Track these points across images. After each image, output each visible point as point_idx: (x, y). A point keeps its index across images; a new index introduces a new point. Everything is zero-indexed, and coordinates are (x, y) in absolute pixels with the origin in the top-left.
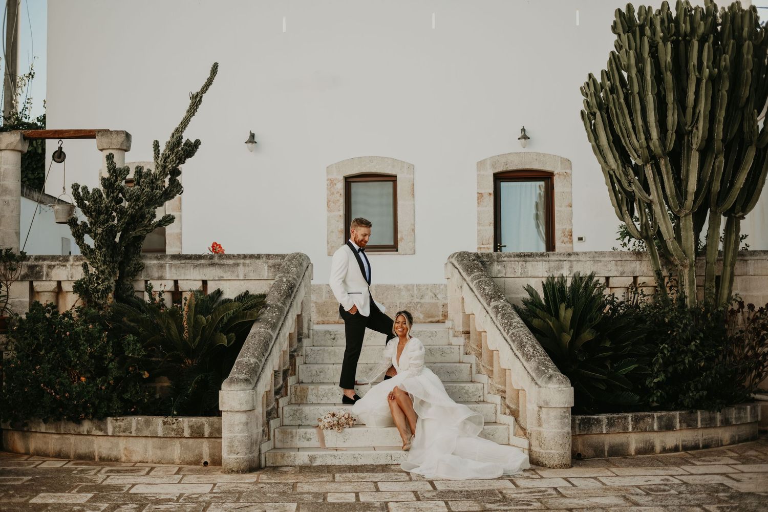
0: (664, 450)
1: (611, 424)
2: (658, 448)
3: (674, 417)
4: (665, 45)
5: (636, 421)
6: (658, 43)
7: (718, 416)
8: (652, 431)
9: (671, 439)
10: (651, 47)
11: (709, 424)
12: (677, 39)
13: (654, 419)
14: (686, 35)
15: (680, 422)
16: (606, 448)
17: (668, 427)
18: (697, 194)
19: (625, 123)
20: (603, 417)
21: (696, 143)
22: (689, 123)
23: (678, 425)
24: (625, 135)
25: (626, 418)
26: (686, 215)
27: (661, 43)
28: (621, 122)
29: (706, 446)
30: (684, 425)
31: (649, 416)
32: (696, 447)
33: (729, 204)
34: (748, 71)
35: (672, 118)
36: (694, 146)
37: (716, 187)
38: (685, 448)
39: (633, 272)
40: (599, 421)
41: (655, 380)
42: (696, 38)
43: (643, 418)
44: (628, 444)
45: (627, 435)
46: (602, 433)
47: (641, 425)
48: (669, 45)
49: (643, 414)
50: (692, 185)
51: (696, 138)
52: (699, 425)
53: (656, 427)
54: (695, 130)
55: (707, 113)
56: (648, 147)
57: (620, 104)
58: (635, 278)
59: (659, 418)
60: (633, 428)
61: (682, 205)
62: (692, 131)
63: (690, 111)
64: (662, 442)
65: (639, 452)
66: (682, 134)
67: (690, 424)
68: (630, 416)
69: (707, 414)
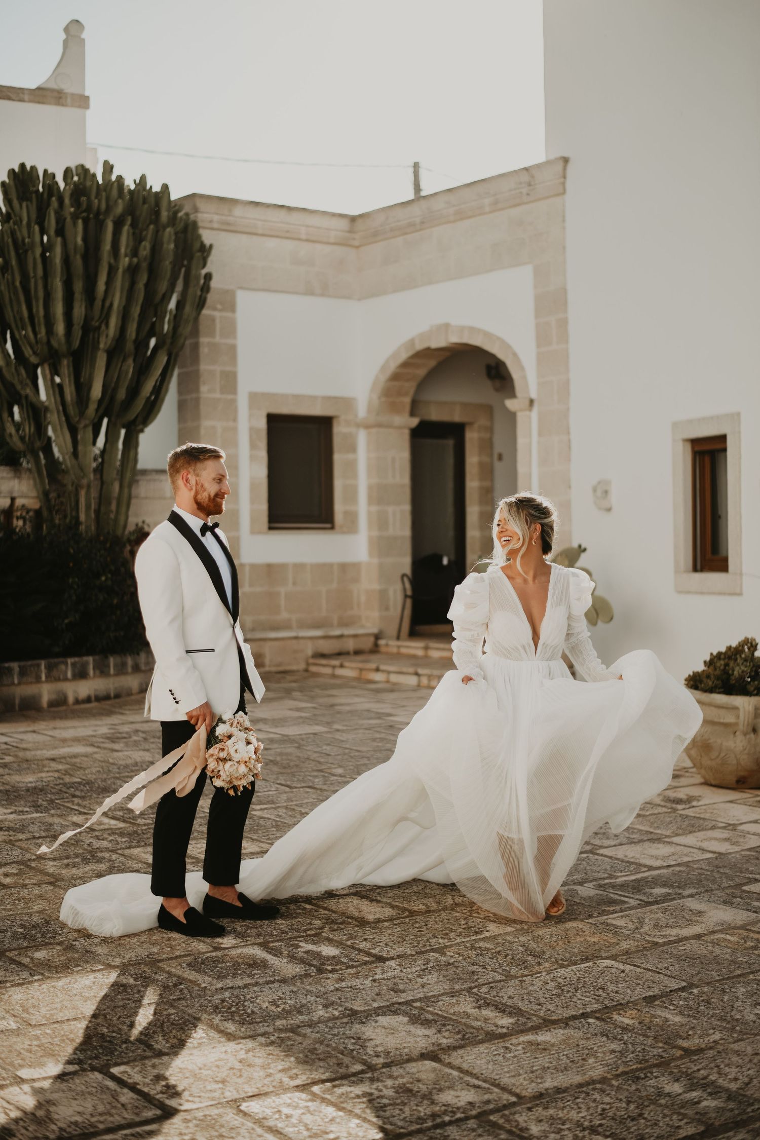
0: (77, 702)
1: (23, 673)
2: (71, 700)
3: (87, 663)
4: (75, 224)
5: (49, 668)
6: (65, 219)
7: (130, 661)
8: (66, 679)
9: (84, 688)
10: (57, 223)
11: (121, 670)
12: (88, 216)
13: (68, 666)
14: (98, 213)
15: (94, 669)
16: (17, 701)
17: (81, 675)
18: (100, 402)
19: (20, 311)
20: (15, 665)
21: (104, 343)
22: (96, 317)
23: (91, 672)
24: (20, 326)
25: (39, 666)
26: (85, 427)
27: (69, 220)
28: (15, 309)
29: (117, 696)
30: (98, 672)
31: (63, 662)
32: (107, 697)
33: (131, 415)
34: (167, 263)
35: (79, 311)
36: (102, 346)
37: (122, 394)
38: (98, 699)
39: (11, 492)
40: (10, 670)
41: (66, 621)
42: (111, 218)
43: (56, 665)
44: (40, 696)
45: (39, 685)
46: (13, 684)
47: (55, 673)
48: (80, 222)
49: (56, 660)
50: (97, 391)
51: (104, 337)
52: (112, 671)
53: (69, 675)
54: (103, 327)
55: (121, 308)
56: (49, 342)
57: (15, 288)
58: (13, 499)
59: (73, 665)
60: (46, 677)
61: (82, 414)
62: (99, 328)
63: (98, 303)
64: (75, 692)
65: (51, 704)
66: (90, 331)
67: (102, 671)
68: (43, 663)
69: (118, 659)
